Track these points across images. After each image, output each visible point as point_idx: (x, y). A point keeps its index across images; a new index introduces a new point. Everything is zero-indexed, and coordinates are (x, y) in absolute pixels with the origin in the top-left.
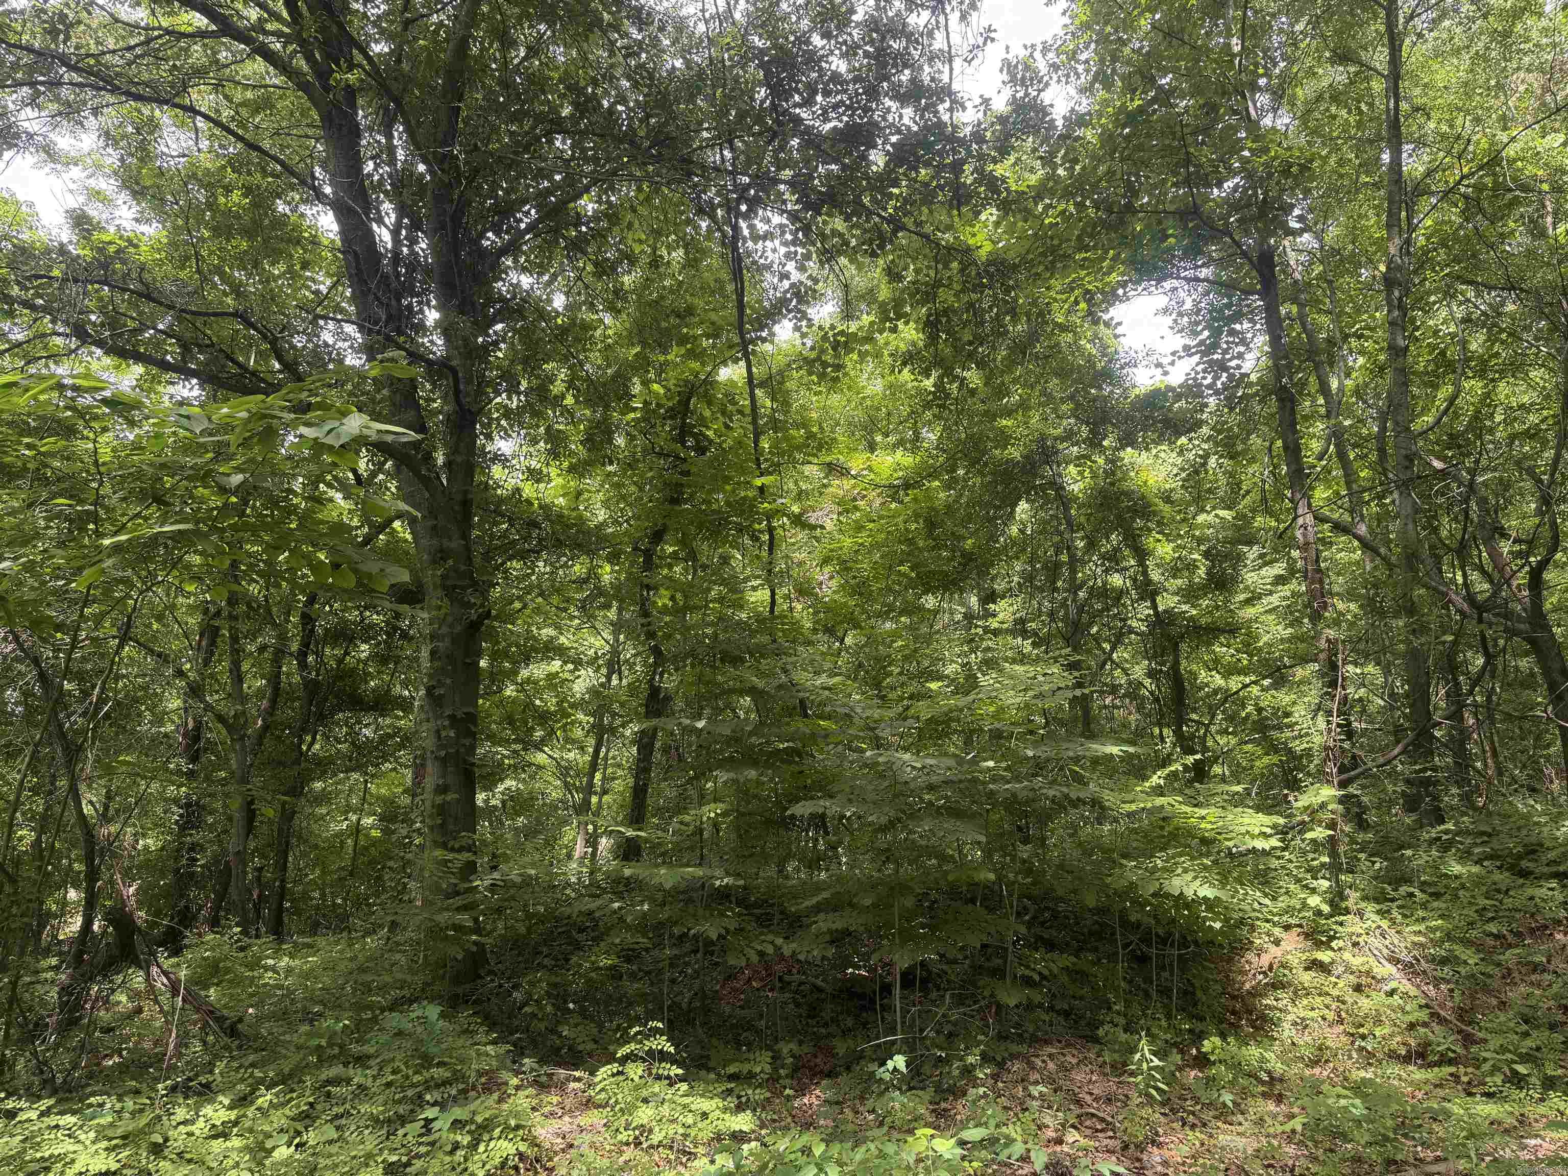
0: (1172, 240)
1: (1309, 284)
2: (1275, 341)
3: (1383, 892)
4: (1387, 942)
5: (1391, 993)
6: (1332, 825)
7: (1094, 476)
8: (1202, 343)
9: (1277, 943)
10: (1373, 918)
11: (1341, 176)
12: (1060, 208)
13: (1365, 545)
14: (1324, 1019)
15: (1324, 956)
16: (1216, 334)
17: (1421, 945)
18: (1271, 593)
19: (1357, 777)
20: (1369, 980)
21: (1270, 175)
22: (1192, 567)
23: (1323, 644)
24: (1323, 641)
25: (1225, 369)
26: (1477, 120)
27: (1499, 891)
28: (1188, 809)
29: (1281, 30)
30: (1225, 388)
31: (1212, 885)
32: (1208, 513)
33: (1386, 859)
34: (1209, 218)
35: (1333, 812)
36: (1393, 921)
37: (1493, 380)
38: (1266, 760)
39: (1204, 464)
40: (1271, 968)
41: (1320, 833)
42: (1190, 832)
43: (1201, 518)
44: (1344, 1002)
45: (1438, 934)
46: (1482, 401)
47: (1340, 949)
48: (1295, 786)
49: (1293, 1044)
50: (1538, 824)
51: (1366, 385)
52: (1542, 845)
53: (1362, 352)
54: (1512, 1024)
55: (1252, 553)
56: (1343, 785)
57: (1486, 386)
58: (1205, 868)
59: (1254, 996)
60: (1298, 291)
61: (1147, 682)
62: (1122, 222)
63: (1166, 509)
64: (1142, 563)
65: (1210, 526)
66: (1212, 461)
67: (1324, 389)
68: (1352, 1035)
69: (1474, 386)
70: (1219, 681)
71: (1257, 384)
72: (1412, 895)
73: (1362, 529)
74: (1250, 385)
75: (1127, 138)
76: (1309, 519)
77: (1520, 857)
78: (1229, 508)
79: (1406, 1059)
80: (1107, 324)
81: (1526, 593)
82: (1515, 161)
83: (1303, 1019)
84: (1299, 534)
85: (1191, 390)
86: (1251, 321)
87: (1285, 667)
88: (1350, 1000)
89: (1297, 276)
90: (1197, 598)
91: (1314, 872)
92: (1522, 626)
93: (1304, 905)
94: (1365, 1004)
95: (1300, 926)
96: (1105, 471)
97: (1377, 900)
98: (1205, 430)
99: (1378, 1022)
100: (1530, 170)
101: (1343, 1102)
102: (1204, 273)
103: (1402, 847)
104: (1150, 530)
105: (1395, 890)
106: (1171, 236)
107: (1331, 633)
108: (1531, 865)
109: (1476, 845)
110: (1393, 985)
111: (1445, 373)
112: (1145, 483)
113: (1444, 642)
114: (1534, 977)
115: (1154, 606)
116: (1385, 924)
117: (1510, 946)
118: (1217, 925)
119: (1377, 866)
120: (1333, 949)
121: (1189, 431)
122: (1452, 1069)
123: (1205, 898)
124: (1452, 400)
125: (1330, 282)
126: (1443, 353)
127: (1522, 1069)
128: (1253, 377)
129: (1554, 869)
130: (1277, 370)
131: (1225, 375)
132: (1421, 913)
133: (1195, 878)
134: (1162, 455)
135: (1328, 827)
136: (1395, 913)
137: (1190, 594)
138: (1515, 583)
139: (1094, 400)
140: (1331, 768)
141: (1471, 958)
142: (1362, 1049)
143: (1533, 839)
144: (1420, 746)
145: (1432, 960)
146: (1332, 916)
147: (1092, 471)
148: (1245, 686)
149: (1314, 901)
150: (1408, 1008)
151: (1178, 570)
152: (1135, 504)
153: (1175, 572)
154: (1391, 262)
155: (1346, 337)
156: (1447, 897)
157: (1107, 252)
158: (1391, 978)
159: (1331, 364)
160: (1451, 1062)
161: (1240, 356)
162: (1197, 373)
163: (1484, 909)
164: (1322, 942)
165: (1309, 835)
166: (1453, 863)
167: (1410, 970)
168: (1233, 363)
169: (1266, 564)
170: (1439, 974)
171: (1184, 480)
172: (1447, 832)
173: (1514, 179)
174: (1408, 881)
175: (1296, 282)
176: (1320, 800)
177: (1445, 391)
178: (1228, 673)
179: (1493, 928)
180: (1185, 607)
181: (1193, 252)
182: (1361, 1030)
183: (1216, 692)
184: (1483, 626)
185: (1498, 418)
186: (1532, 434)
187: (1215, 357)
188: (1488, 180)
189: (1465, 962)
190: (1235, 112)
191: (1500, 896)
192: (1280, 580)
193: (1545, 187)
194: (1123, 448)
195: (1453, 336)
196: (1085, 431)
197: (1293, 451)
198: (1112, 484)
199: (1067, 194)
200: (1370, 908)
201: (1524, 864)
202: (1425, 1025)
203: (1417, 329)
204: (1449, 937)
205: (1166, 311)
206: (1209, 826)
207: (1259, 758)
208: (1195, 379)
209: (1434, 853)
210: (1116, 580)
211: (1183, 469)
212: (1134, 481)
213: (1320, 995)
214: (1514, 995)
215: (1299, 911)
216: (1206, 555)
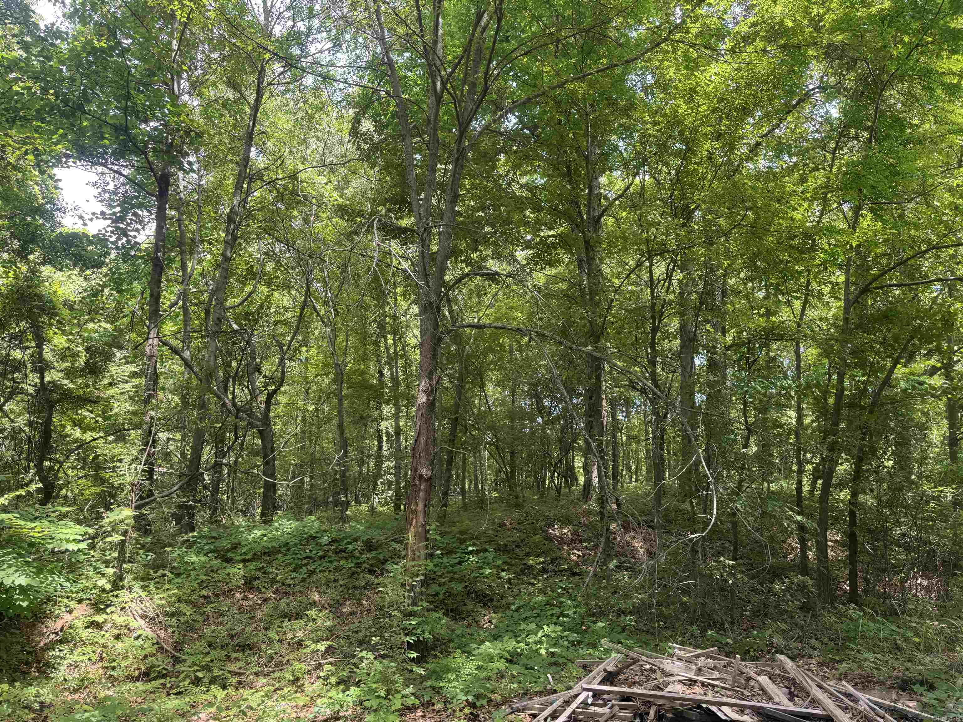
0: (106, 142)
1: (188, 203)
2: (160, 228)
3: (148, 574)
4: (142, 606)
5: (137, 638)
6: (125, 533)
7: (16, 277)
8: (114, 214)
9: (70, 612)
10: (137, 590)
11: (219, 150)
12: (28, 84)
13: (187, 364)
14: (90, 659)
15: (99, 618)
16: (125, 211)
17: (163, 606)
18: (127, 382)
19: (147, 503)
20: (126, 631)
21: (178, 131)
22: (74, 356)
23: (148, 419)
24: (148, 417)
25: (126, 235)
26: (291, 153)
27: (212, 571)
28: (22, 523)
29: (203, 52)
30: (123, 247)
31: (28, 576)
32: (95, 323)
33: (155, 553)
34: (134, 138)
35: (127, 525)
36: (149, 592)
37: (273, 290)
38: (93, 490)
39: (102, 291)
40: (61, 630)
41: (116, 538)
42: (21, 538)
43: (91, 325)
44: (106, 647)
45: (173, 598)
46: (266, 299)
47: (112, 612)
48: (108, 508)
49: (65, 680)
50: (241, 532)
51: (209, 272)
52: (240, 544)
53: (211, 253)
54: (201, 649)
55: (118, 354)
56: (138, 508)
57: (269, 292)
58: (27, 563)
59: (45, 650)
60: (179, 205)
61: (27, 429)
62: (73, 115)
63: (65, 313)
64: (39, 346)
65: (96, 331)
66: (107, 291)
67: (184, 267)
68: (107, 668)
69: (263, 290)
70: (78, 433)
71: (144, 251)
72: (164, 575)
73: (187, 354)
74: (140, 250)
75: (90, 63)
76: (156, 341)
77: (228, 551)
78: (112, 323)
79: (137, 679)
80: (51, 177)
81: (263, 406)
82: (304, 182)
83: (75, 662)
84: (147, 349)
85: (101, 240)
86: (149, 212)
87: (124, 430)
88: (110, 645)
89: (182, 195)
90: (75, 377)
91: (107, 563)
92: (258, 423)
93: (95, 586)
94: (119, 646)
95: (89, 599)
96: (26, 277)
97: (143, 579)
98: (105, 270)
99: (126, 657)
100: (309, 190)
101: (87, 715)
102: (126, 172)
103: (165, 546)
104: (51, 325)
105: (155, 573)
106: (106, 138)
107: (153, 413)
108: (233, 555)
109: (207, 543)
110: (139, 632)
111: (251, 279)
112: (55, 292)
113: (215, 428)
114: (220, 620)
115: (42, 378)
116: (143, 594)
117: (212, 602)
118: (25, 604)
119: (149, 558)
120: (107, 613)
121: (93, 267)
122: (163, 681)
123: (20, 585)
124: (250, 294)
125: (200, 207)
126: (252, 267)
127: (200, 675)
128: (143, 247)
129: (243, 557)
130: (157, 247)
131: (125, 239)
132: (166, 586)
133: (16, 571)
134: (73, 277)
135: (123, 535)
136: (152, 587)
137: (70, 373)
138: (259, 399)
139: (28, 225)
140: (133, 497)
141: (188, 610)
142: (111, 676)
143: (236, 541)
144: (190, 485)
145: (166, 614)
146: (112, 591)
147: (15, 274)
148: (95, 439)
149: (102, 582)
150: (145, 646)
151: (65, 356)
152: (44, 305)
153: (63, 357)
154: (232, 208)
155: (202, 241)
156: (184, 575)
157: (57, 130)
158: (140, 628)
159: (191, 254)
160: (164, 676)
161: (137, 230)
162: (106, 232)
163: (202, 582)
164: (101, 609)
165: (109, 539)
166: (193, 555)
167: (152, 622)
168: (132, 234)
169: (127, 363)
170: (169, 623)
171: (83, 298)
172: (193, 537)
173: (302, 191)
174: (164, 567)
175: (181, 199)
176: (121, 517)
177: (248, 289)
178: (84, 430)
179: (204, 593)
180: (66, 382)
181: (120, 154)
182: (113, 664)
183: (75, 441)
184: (237, 420)
185: (273, 310)
186: (285, 323)
187: (121, 226)
188: (290, 186)
189: (185, 614)
190: (166, 84)
191: (212, 574)
192: (134, 375)
193: (314, 201)
194: (42, 264)
195: (259, 260)
196: (16, 244)
197: (156, 298)
198: (29, 287)
199: (36, 77)
200: (137, 585)
201: (230, 555)
202: (153, 655)
203: (241, 250)
204: (179, 600)
205: (94, 184)
206: (37, 535)
207: (89, 488)
208: (104, 235)
209: (184, 549)
210: (17, 354)
211: (85, 290)
212: (45, 290)
213: (90, 644)
214: (207, 631)
215: (91, 590)
216: (88, 350)
